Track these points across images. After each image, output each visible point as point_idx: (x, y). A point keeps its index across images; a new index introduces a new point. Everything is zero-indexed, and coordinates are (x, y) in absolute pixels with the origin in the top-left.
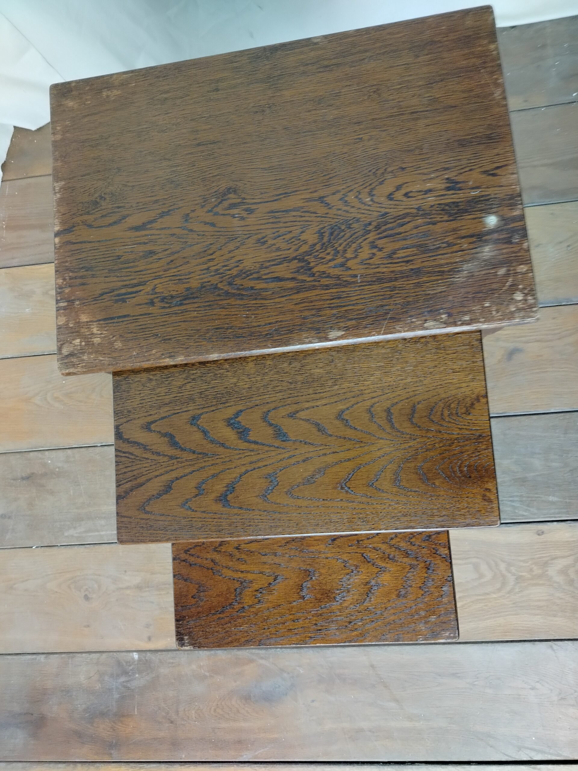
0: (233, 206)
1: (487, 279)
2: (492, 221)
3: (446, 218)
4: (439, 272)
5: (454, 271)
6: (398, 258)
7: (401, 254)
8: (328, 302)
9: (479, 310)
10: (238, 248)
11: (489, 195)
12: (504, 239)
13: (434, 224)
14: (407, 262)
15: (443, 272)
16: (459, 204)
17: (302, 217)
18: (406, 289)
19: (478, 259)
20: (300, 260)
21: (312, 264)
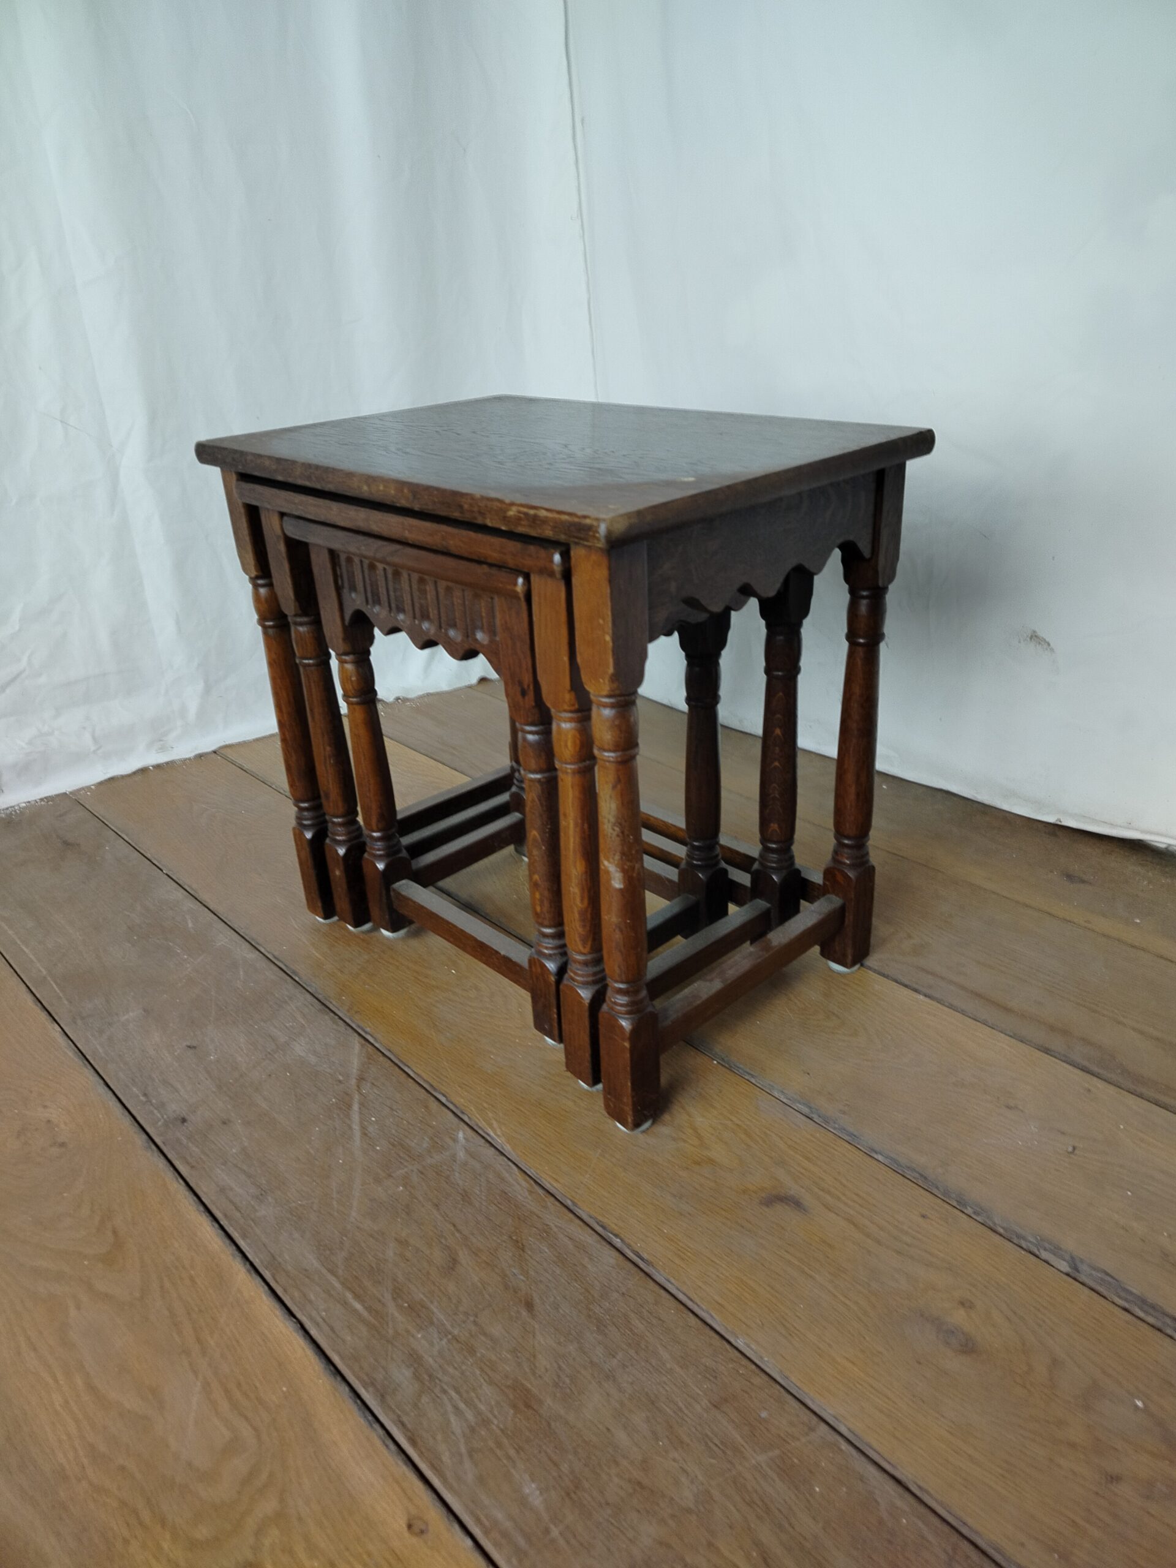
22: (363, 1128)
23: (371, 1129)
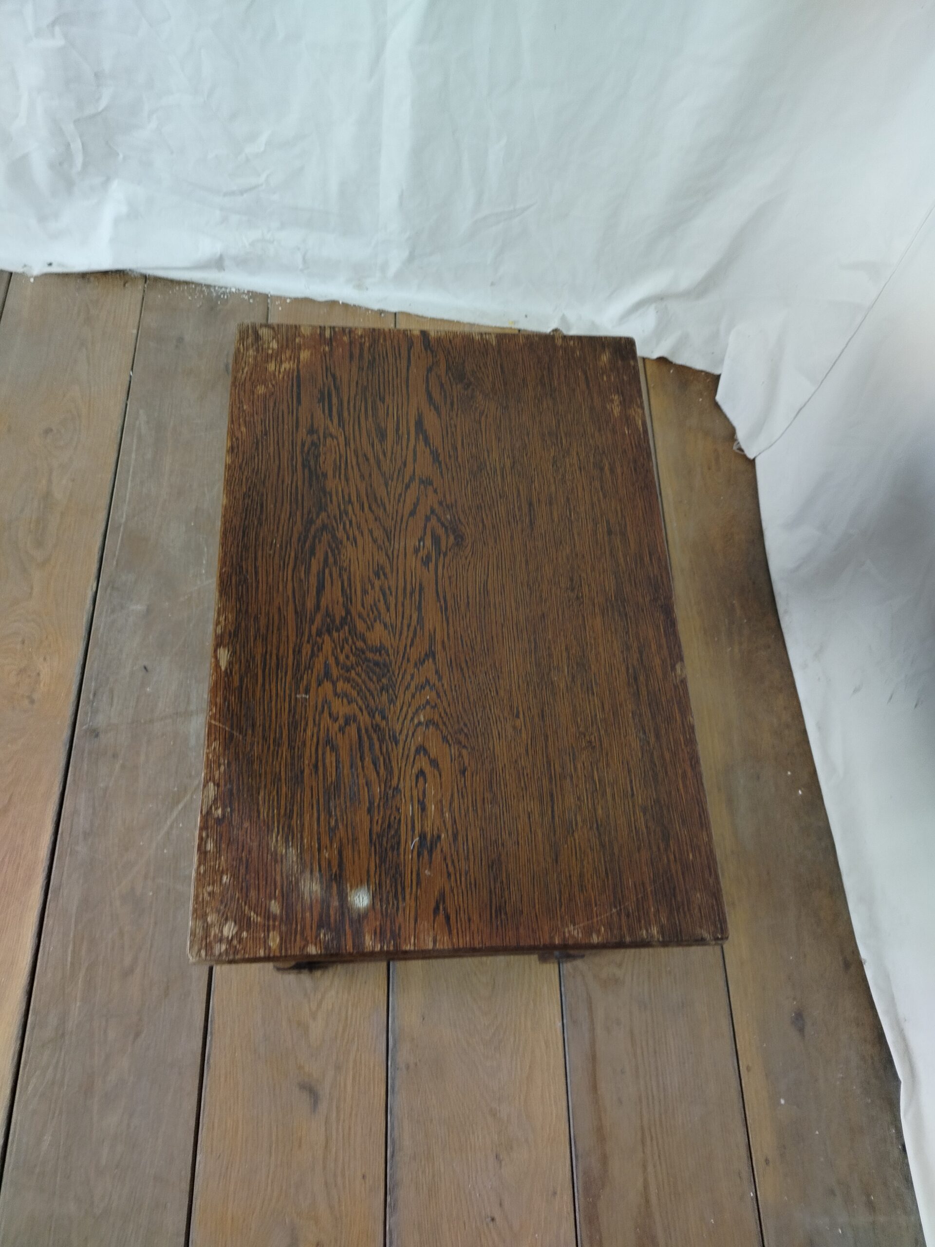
0: (436, 540)
1: (266, 883)
2: (361, 900)
3: (376, 829)
4: (292, 811)
5: (289, 835)
6: (324, 754)
7: (330, 758)
8: (274, 652)
9: (219, 867)
10: (375, 541)
11: (404, 899)
12: (328, 916)
13: (369, 811)
14: (316, 766)
15: (291, 817)
16: (395, 852)
17: (409, 626)
18: (273, 761)
19: (302, 872)
20: (344, 621)
21: (335, 635)
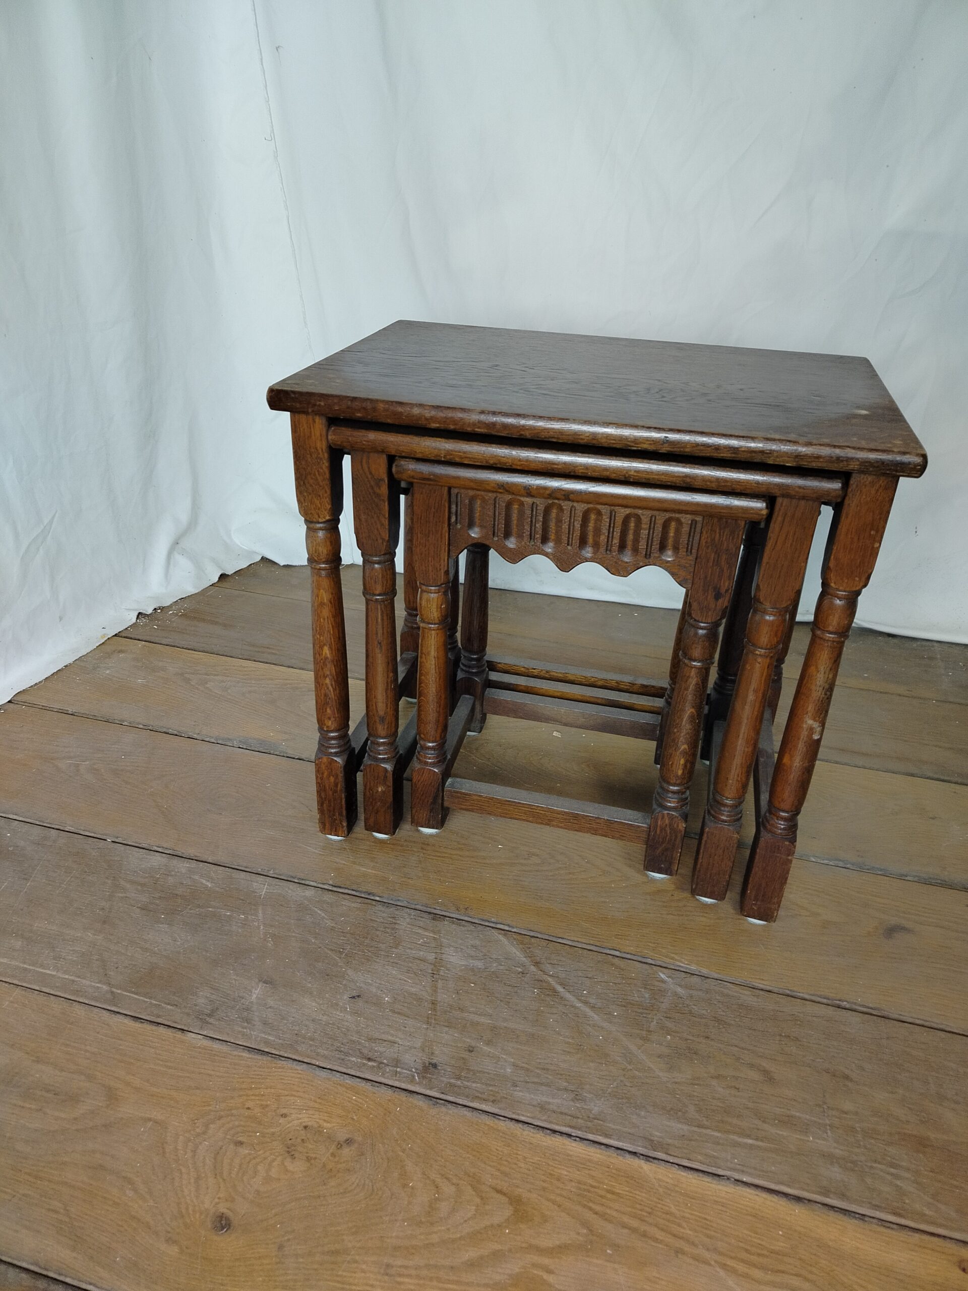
22: (586, 1003)
23: (592, 1001)
